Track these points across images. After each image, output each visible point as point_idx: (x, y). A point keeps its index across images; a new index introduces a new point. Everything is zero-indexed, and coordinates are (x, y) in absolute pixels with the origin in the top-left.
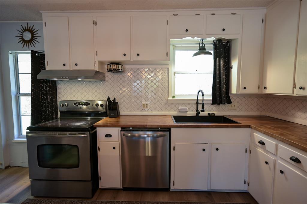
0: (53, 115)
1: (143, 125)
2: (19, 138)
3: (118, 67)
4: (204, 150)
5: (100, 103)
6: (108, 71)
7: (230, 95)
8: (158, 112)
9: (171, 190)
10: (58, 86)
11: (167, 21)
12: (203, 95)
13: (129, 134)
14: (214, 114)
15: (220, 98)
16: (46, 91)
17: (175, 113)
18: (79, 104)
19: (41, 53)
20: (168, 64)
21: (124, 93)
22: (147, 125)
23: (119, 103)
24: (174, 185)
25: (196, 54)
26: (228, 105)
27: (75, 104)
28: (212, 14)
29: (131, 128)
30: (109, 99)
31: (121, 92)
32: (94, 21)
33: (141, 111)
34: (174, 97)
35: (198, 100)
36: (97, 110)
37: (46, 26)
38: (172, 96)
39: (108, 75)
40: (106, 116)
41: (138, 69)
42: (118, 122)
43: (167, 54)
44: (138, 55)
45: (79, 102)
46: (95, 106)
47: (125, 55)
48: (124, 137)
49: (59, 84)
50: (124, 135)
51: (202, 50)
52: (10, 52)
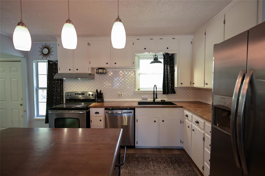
0: (61, 101)
1: (118, 107)
2: (37, 117)
3: (103, 71)
4: (155, 121)
5: (91, 93)
6: (97, 73)
7: (175, 88)
8: (129, 99)
9: (136, 148)
10: (64, 83)
11: (133, 43)
12: (156, 88)
13: (110, 112)
14: (165, 100)
15: (168, 90)
16: (57, 86)
17: (140, 100)
18: (78, 94)
19: (53, 61)
20: (135, 69)
21: (107, 87)
22: (120, 106)
23: (103, 94)
24: (137, 143)
25: (152, 63)
26: (174, 94)
27: (75, 94)
28: (161, 39)
29: (111, 109)
30: (97, 91)
31: (105, 86)
32: (88, 43)
33: (118, 99)
34: (139, 89)
35: (154, 91)
36: (89, 98)
37: (59, 46)
38: (138, 89)
39: (97, 76)
40: (95, 102)
41: (116, 71)
42: (103, 105)
43: (133, 63)
44: (115, 63)
45: (78, 93)
46: (88, 95)
47: (107, 63)
48: (106, 114)
49: (65, 81)
50: (107, 112)
51: (156, 60)
52: (34, 61)
